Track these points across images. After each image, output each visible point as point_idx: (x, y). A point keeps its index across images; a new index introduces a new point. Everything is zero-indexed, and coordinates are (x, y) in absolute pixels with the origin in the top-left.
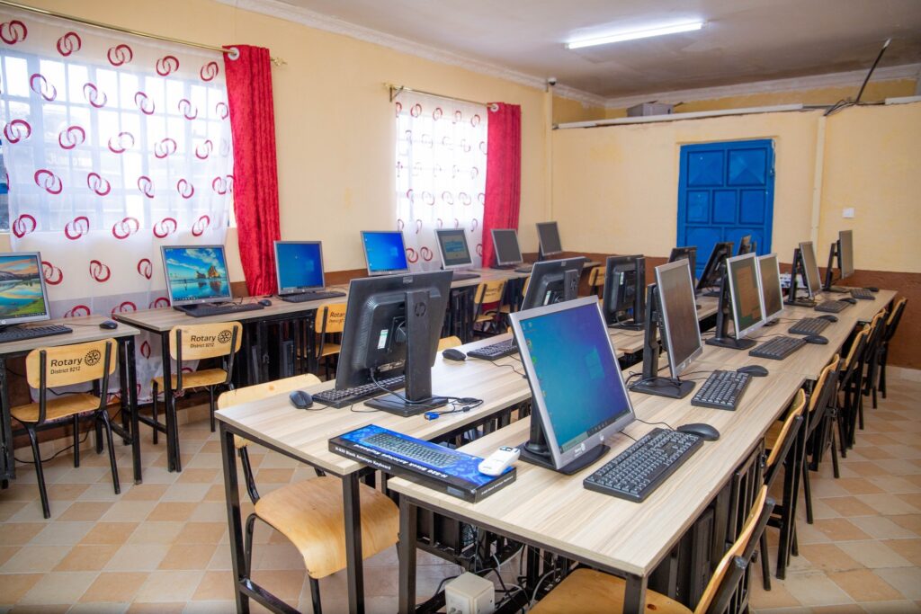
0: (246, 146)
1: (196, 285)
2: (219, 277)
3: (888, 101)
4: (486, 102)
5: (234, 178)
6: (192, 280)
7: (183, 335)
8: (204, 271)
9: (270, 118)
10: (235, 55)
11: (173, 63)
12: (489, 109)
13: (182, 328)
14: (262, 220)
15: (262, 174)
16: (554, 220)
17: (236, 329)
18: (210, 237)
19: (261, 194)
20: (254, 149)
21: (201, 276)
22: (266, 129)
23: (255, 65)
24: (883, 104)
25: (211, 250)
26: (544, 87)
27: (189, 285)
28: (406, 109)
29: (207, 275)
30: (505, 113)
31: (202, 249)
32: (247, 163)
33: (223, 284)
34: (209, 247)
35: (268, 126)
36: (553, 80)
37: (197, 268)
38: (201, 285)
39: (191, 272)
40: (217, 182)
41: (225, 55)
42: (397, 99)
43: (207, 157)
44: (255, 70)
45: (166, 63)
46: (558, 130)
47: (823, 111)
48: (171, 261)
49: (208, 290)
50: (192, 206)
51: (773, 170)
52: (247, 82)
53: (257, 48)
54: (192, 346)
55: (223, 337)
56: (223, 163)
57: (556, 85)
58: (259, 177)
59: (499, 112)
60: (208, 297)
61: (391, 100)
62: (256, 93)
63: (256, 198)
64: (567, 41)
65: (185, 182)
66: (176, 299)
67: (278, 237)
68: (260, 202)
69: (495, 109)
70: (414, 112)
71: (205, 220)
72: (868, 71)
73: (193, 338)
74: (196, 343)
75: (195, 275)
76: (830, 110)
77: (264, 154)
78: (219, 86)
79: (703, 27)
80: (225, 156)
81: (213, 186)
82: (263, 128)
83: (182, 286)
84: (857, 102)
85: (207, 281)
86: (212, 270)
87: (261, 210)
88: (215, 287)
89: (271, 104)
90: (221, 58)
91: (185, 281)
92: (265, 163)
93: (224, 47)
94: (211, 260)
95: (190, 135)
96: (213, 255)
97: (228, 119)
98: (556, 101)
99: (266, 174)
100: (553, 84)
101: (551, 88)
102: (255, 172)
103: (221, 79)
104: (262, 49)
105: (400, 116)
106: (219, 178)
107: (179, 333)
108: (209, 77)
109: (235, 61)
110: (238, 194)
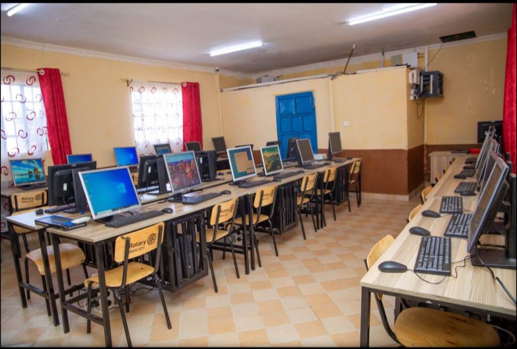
0: (52, 113)
1: (28, 176)
2: (39, 172)
3: (358, 72)
4: (180, 82)
5: (48, 128)
6: (26, 174)
7: (18, 198)
8: (32, 170)
9: (62, 99)
10: (42, 73)
11: (12, 79)
12: (182, 86)
13: (17, 194)
14: (62, 145)
15: (60, 125)
16: (222, 136)
17: (43, 194)
18: (37, 155)
19: (60, 134)
20: (56, 115)
21: (30, 172)
22: (60, 105)
23: (53, 76)
24: (355, 73)
25: (35, 161)
26: (214, 72)
27: (24, 177)
28: (136, 89)
29: (33, 172)
30: (191, 87)
31: (30, 161)
32: (52, 120)
33: (42, 175)
34: (34, 159)
35: (62, 103)
36: (217, 68)
37: (28, 169)
38: (30, 176)
39: (25, 171)
40: (39, 131)
41: (38, 73)
42: (131, 85)
43: (33, 119)
44: (53, 79)
45: (8, 79)
46: (223, 93)
47: (330, 78)
48: (14, 167)
49: (34, 178)
50: (28, 142)
51: (314, 106)
52: (49, 85)
53: (53, 69)
54: (23, 202)
55: (37, 197)
56: (41, 121)
57: (220, 70)
58: (59, 127)
59: (187, 87)
60: (33, 181)
61: (128, 85)
62: (54, 89)
63: (58, 136)
64: (210, 53)
65: (23, 131)
66: (17, 183)
67: (70, 152)
68: (60, 138)
69: (185, 85)
70: (140, 90)
71: (34, 148)
72: (347, 59)
73: (23, 199)
74: (24, 201)
75: (27, 172)
76: (334, 77)
77: (61, 117)
78: (36, 87)
79: (263, 45)
80: (42, 118)
81: (37, 132)
82: (59, 104)
83: (20, 177)
84: (344, 73)
85: (34, 175)
86: (36, 170)
87: (61, 142)
88: (38, 177)
89: (62, 94)
90: (37, 74)
91: (22, 175)
92: (61, 119)
93: (37, 69)
94: (36, 165)
95: (25, 110)
96: (36, 163)
97: (42, 101)
98: (222, 79)
99: (62, 125)
100: (218, 70)
101: (218, 73)
102: (57, 125)
103: (37, 83)
104: (56, 69)
105: (132, 92)
106: (39, 128)
107: (15, 197)
108: (30, 83)
109: (43, 76)
110: (50, 134)
